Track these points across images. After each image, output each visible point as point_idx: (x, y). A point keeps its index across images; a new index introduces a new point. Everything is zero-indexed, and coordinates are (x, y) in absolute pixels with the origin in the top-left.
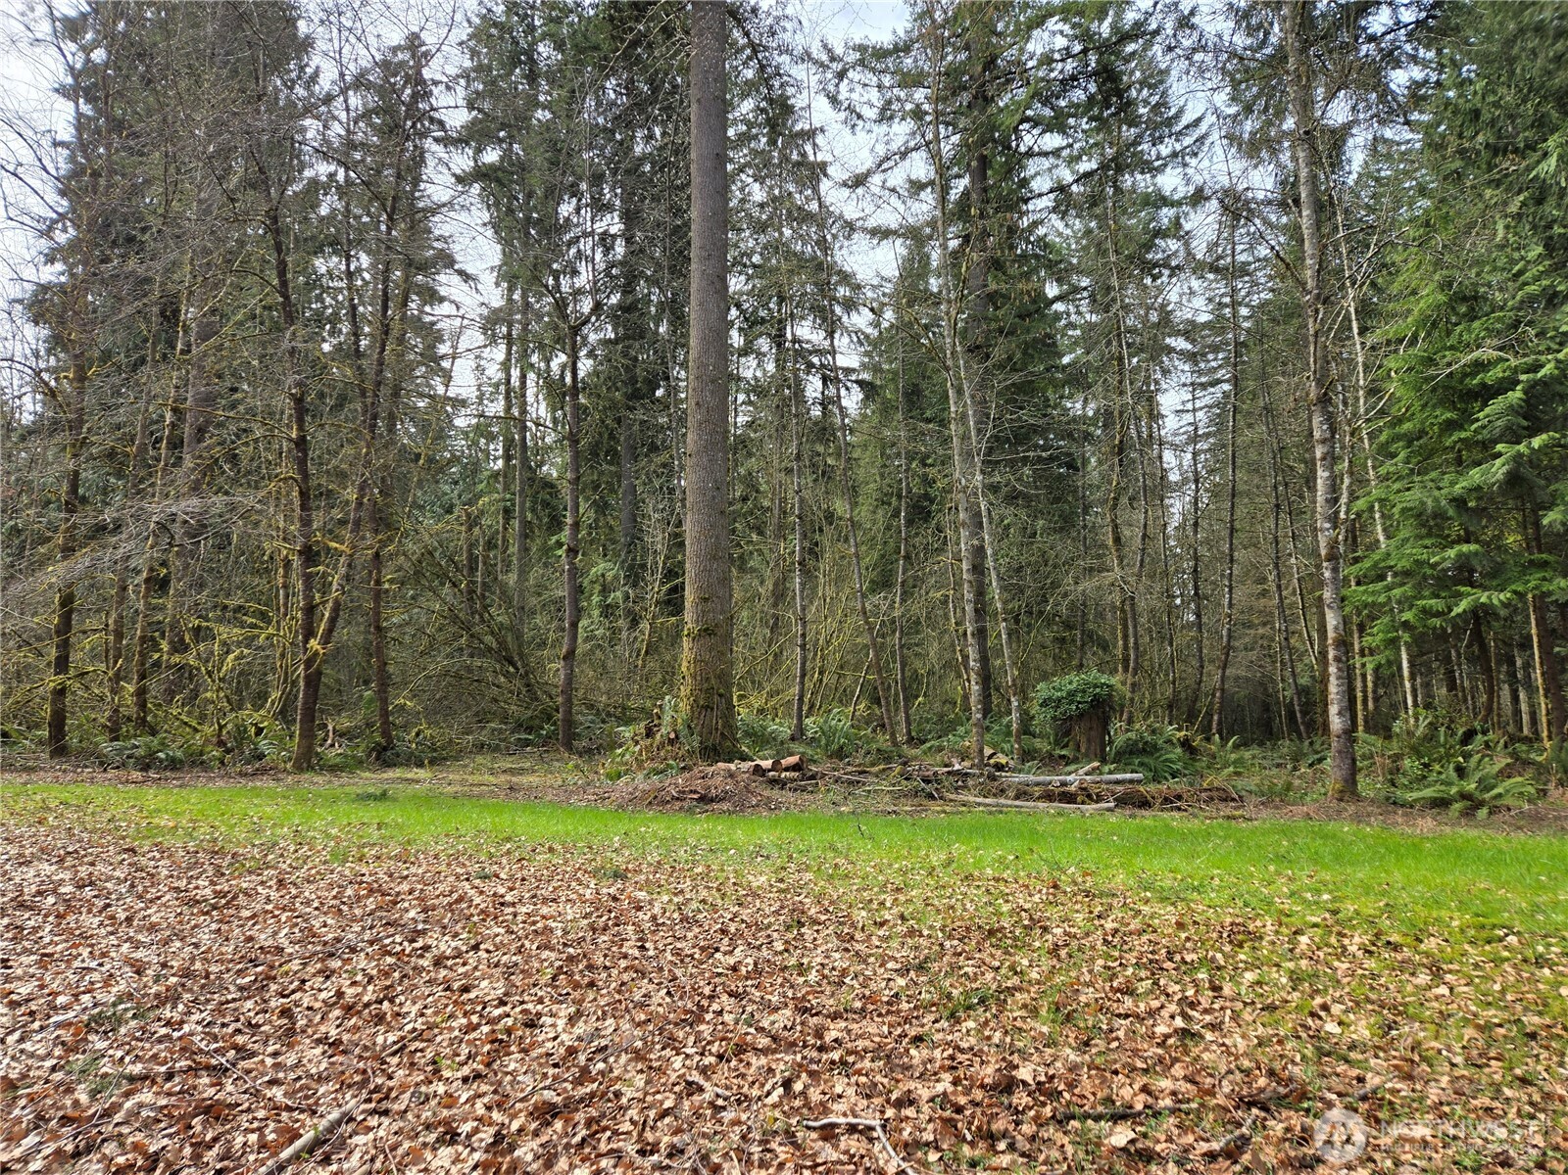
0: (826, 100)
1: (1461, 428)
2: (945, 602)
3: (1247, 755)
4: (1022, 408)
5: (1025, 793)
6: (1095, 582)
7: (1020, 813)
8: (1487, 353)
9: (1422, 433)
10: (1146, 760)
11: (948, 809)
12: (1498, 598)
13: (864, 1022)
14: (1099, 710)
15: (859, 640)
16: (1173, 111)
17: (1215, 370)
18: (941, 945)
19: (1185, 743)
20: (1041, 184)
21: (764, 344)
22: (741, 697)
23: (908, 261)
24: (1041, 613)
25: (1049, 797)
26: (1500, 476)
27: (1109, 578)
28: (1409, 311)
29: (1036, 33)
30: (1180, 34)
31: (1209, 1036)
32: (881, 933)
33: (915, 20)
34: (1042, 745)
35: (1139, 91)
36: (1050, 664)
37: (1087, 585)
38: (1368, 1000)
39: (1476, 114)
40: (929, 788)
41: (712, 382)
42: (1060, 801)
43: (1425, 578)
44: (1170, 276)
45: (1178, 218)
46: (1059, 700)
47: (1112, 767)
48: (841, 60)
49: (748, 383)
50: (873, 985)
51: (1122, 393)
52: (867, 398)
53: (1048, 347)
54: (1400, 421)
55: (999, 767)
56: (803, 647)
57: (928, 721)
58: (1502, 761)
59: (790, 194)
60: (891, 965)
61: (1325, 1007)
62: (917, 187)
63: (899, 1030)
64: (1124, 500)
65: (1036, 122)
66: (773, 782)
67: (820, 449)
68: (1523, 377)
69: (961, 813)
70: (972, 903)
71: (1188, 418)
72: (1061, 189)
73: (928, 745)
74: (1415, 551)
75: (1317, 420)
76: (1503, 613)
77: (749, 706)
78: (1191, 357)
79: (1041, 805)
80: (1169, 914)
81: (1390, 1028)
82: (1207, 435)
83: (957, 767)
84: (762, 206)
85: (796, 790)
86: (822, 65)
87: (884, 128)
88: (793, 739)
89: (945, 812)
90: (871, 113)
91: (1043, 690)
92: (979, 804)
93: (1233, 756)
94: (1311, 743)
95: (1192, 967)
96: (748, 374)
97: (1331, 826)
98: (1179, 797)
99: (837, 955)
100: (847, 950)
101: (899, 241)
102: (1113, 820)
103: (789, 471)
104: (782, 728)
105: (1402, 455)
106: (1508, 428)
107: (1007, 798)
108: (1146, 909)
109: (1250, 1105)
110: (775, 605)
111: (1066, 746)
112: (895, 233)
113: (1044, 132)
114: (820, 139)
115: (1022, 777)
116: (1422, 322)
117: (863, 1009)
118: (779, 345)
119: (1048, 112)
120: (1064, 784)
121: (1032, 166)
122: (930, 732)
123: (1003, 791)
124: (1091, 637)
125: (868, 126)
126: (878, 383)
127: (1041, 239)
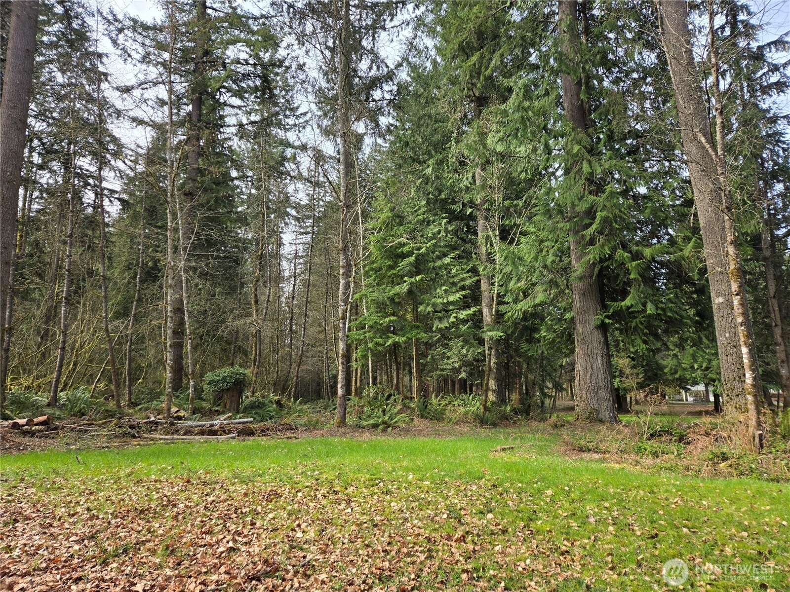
0: (110, 41)
1: (394, 269)
2: (160, 328)
3: (305, 407)
4: (212, 230)
5: (190, 431)
6: (242, 321)
7: (184, 442)
8: (403, 240)
9: (381, 269)
10: (258, 411)
11: (142, 443)
12: (401, 339)
13: (45, 575)
14: (238, 386)
15: (102, 346)
16: (295, 105)
17: (307, 227)
18: (109, 523)
19: (278, 403)
20: (229, 120)
21: (56, 165)
22: (13, 379)
23: (155, 141)
24: (214, 335)
25: (202, 433)
26: (405, 290)
27: (250, 319)
28: (379, 218)
29: (231, 47)
30: (298, 72)
31: (243, 548)
32: (71, 520)
33: (167, 17)
34: (206, 405)
35: (281, 91)
36: (217, 363)
37: (238, 323)
38: (318, 519)
39: (407, 143)
40: (132, 431)
41: (9, 182)
42: (208, 435)
43: (378, 330)
44: (291, 180)
45: (295, 154)
46: (218, 381)
47: (241, 415)
48: (121, 22)
49: (42, 185)
50: (57, 552)
51: (263, 231)
52: (123, 209)
53: (229, 201)
54: (373, 263)
55: (179, 418)
56: (63, 349)
57: (143, 393)
58: (399, 407)
59: (82, 84)
60: (73, 538)
61: (299, 526)
62: (162, 103)
63: (68, 576)
64: (261, 283)
65: (229, 90)
66: (25, 433)
67: (90, 233)
68: (415, 252)
69: (149, 445)
70: (136, 497)
71: (294, 247)
72: (241, 125)
73: (140, 407)
74: (375, 318)
75: (341, 257)
76: (403, 346)
77: (20, 385)
78: (297, 219)
79: (197, 437)
80: (242, 489)
81: (323, 531)
82: (302, 257)
83: (153, 419)
84: (63, 86)
85: (41, 437)
86: (109, 21)
87: (144, 66)
88: (49, 405)
89: (139, 445)
90: (138, 57)
91: (209, 376)
92: (161, 439)
93: (299, 408)
94: (333, 401)
95: (245, 515)
96: (43, 181)
97: (330, 439)
98: (268, 429)
99: (37, 537)
100: (45, 533)
101: (149, 129)
102: (234, 443)
103: (65, 243)
104: (43, 398)
105: (373, 277)
106: (409, 271)
107: (179, 435)
108: (232, 488)
109: (252, 579)
110: (47, 323)
111: (219, 405)
112: (146, 123)
113: (232, 96)
114: (105, 59)
115: (190, 423)
116: (383, 223)
117: (47, 568)
118: (66, 169)
119: (235, 87)
120: (212, 425)
121: (227, 111)
122: (143, 399)
123: (177, 431)
124: (239, 349)
125: (134, 62)
126: (132, 202)
127: (230, 147)
